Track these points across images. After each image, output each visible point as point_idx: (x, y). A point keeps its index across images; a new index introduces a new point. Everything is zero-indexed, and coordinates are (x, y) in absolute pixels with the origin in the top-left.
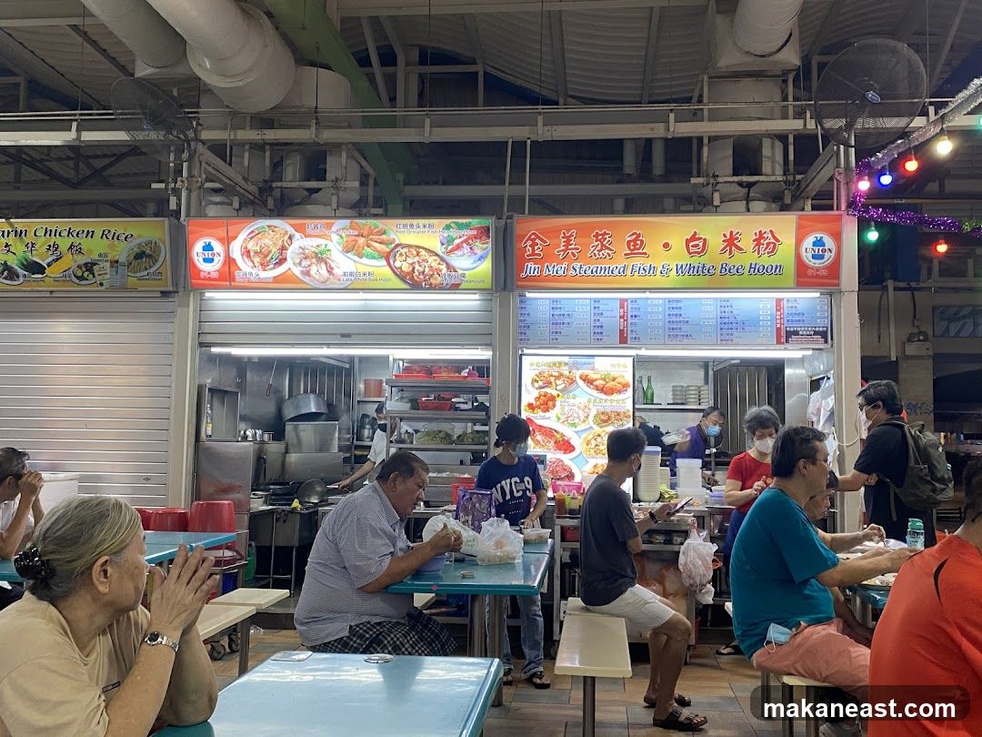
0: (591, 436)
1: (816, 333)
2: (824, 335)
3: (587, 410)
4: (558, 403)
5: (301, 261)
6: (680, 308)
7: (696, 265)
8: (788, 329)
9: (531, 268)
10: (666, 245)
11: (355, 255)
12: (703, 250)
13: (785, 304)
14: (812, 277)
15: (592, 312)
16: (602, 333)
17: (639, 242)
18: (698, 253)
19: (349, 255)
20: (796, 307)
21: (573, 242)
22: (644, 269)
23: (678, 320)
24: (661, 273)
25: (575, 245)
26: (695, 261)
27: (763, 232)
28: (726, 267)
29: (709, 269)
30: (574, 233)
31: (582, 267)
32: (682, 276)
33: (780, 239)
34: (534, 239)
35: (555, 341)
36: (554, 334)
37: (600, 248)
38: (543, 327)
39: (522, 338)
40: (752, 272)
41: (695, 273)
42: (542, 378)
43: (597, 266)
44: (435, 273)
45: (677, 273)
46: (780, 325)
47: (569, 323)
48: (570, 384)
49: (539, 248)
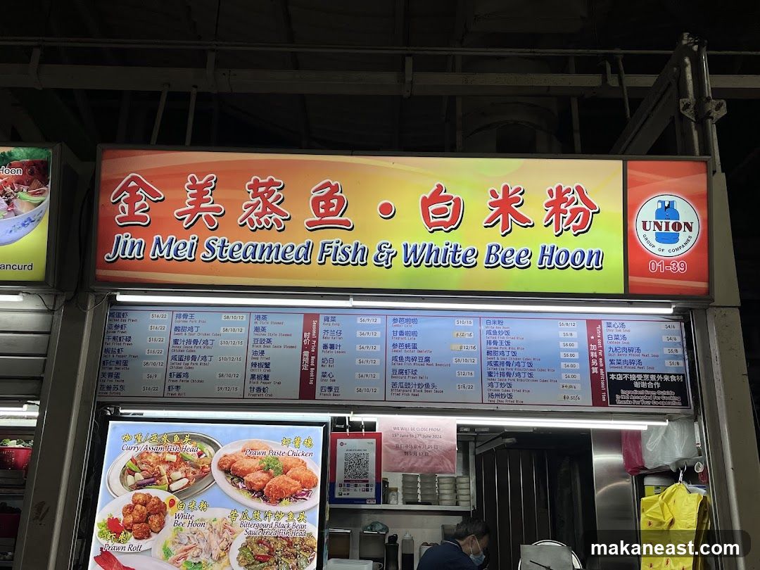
1: (664, 386)
2: (678, 388)
3: (227, 534)
4: (170, 519)
7: (442, 248)
8: (613, 377)
9: (126, 244)
10: (387, 210)
12: (452, 222)
13: (606, 332)
14: (658, 275)
15: (252, 337)
16: (266, 377)
17: (335, 201)
18: (446, 225)
20: (624, 337)
21: (208, 196)
22: (344, 252)
23: (411, 355)
24: (376, 260)
25: (213, 203)
26: (440, 240)
27: (564, 189)
28: (498, 253)
29: (466, 256)
30: (213, 181)
31: (226, 244)
32: (415, 266)
33: (595, 204)
34: (135, 189)
35: (174, 391)
36: (175, 378)
37: (260, 210)
38: (154, 364)
39: (112, 384)
40: (545, 263)
41: (440, 262)
42: (143, 467)
43: (254, 243)
45: (406, 262)
46: (599, 370)
47: (205, 358)
48: (199, 478)
49: (143, 206)
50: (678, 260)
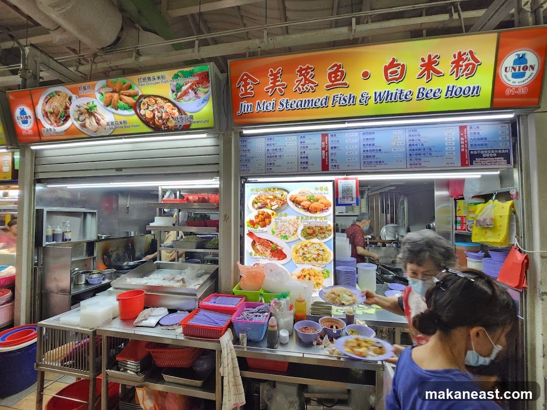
0: (299, 246)
1: (499, 155)
2: (506, 156)
3: (295, 225)
4: (273, 220)
5: (79, 117)
6: (373, 139)
7: (394, 92)
8: (472, 152)
9: (245, 106)
10: (366, 75)
11: (113, 108)
12: (400, 78)
13: (469, 132)
14: (511, 96)
15: (300, 146)
16: (307, 163)
17: (339, 74)
18: (397, 79)
19: (109, 108)
20: (479, 133)
21: (279, 79)
22: (344, 99)
23: (372, 149)
24: (360, 101)
25: (281, 82)
26: (393, 88)
27: (462, 53)
28: (423, 92)
29: (406, 95)
30: (280, 71)
31: (288, 101)
32: (380, 103)
33: (479, 59)
34: (246, 79)
35: (270, 171)
36: (269, 165)
37: (303, 83)
38: (260, 160)
39: (245, 169)
40: (449, 95)
42: (260, 201)
43: (301, 99)
44: (170, 117)
45: (375, 101)
46: (465, 150)
47: (280, 156)
48: (282, 205)
49: (250, 87)
50: (523, 87)
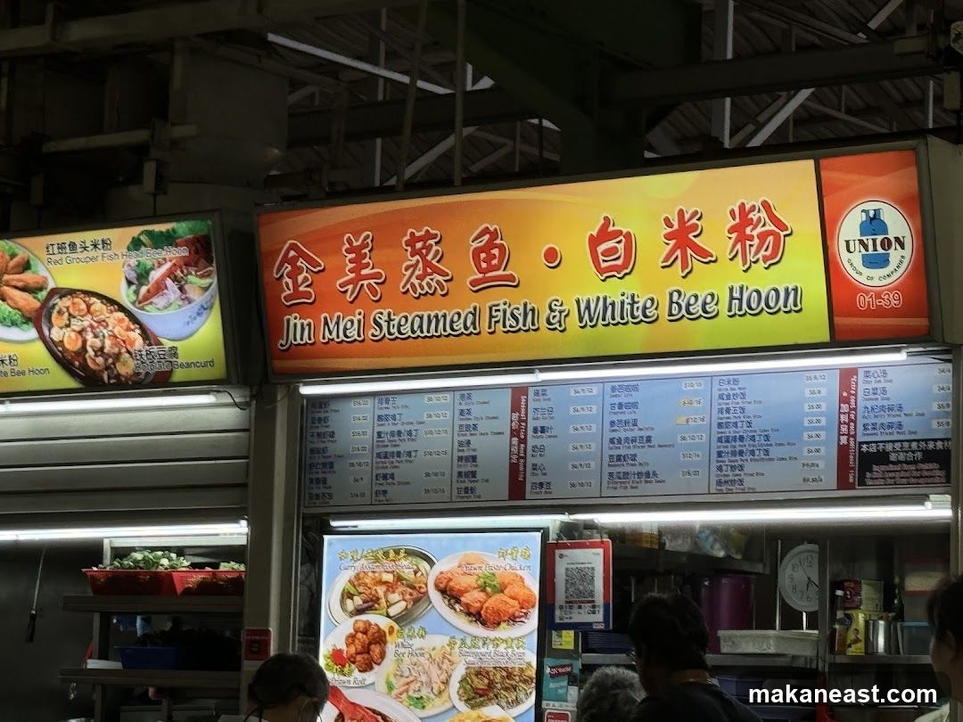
1: (927, 457)
2: (943, 458)
3: (446, 665)
4: (390, 649)
6: (635, 405)
7: (618, 300)
8: (864, 448)
9: (297, 328)
10: (551, 255)
13: (862, 385)
14: (869, 313)
15: (457, 422)
16: (474, 474)
17: (496, 251)
18: (618, 269)
20: (884, 391)
21: (367, 260)
22: (513, 315)
23: (630, 435)
24: (549, 322)
25: (373, 268)
26: (615, 290)
27: (747, 207)
28: (680, 301)
29: (645, 308)
30: (369, 240)
31: (392, 317)
32: (592, 327)
33: (786, 223)
34: (295, 259)
35: (382, 497)
36: (381, 481)
37: (421, 272)
38: (360, 465)
39: (320, 491)
40: (735, 309)
41: (618, 319)
42: (361, 589)
43: (420, 313)
44: (123, 350)
45: (581, 322)
46: (848, 440)
47: (409, 454)
48: (416, 601)
49: (306, 279)
50: (891, 290)
